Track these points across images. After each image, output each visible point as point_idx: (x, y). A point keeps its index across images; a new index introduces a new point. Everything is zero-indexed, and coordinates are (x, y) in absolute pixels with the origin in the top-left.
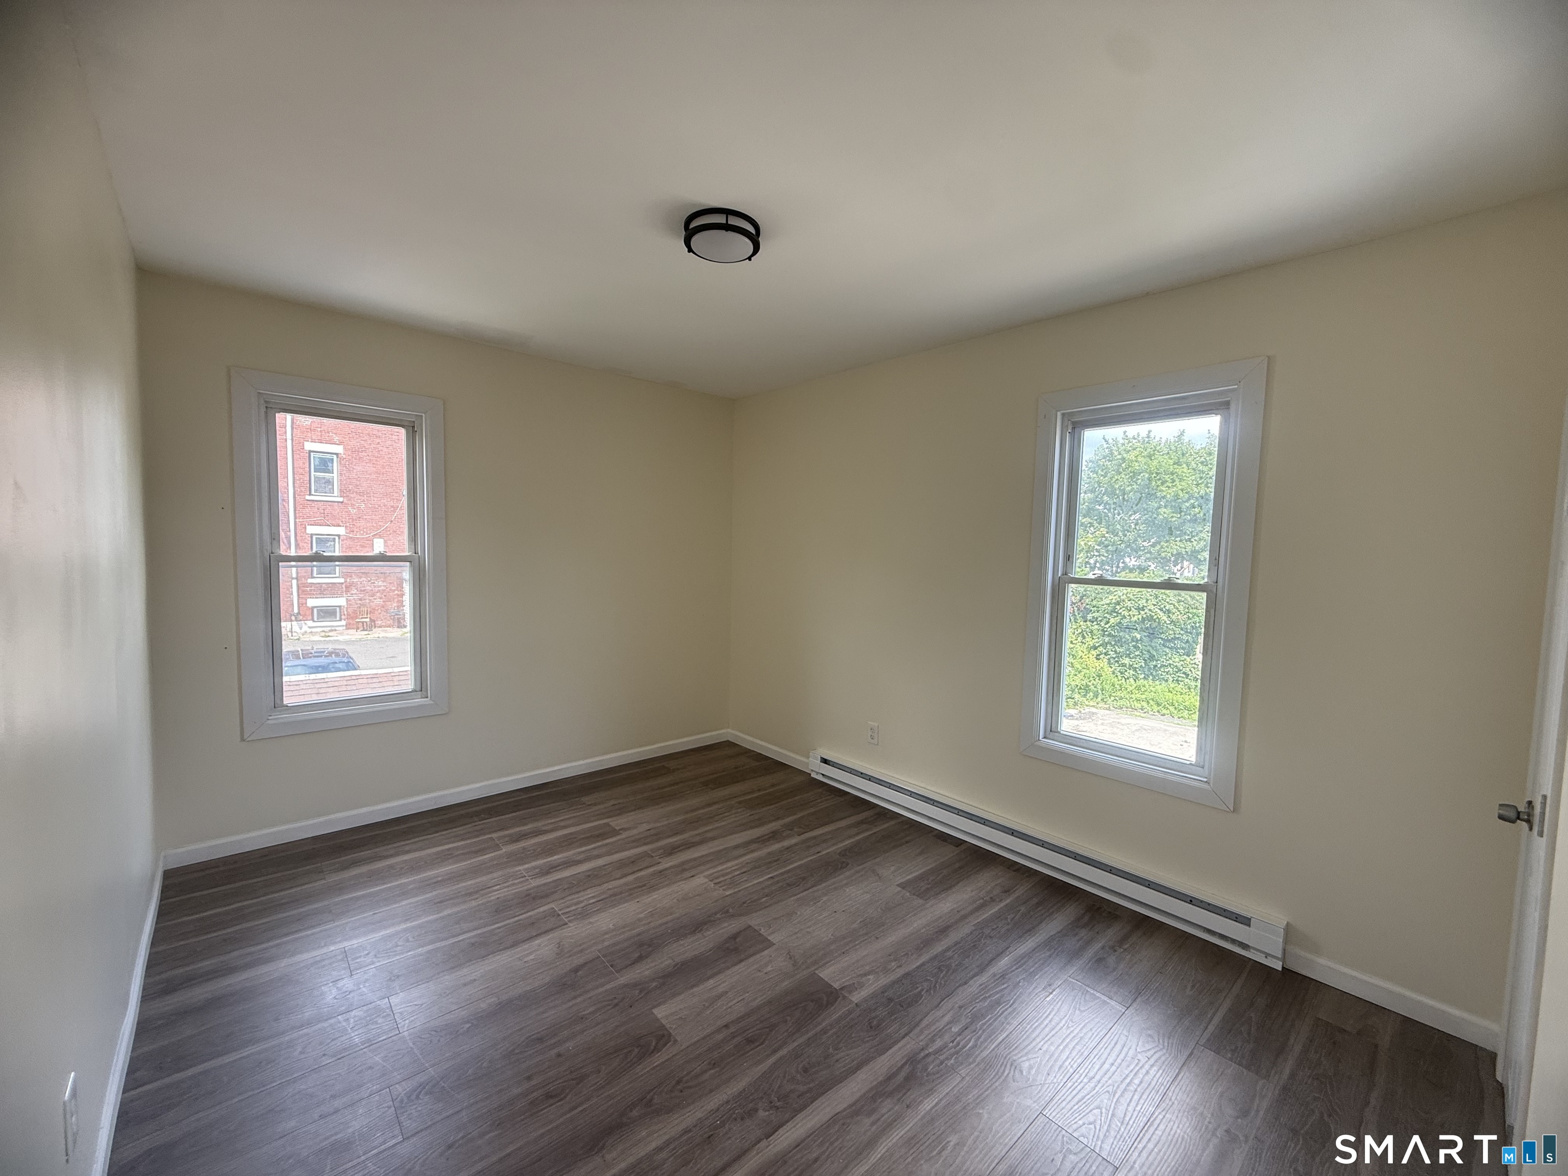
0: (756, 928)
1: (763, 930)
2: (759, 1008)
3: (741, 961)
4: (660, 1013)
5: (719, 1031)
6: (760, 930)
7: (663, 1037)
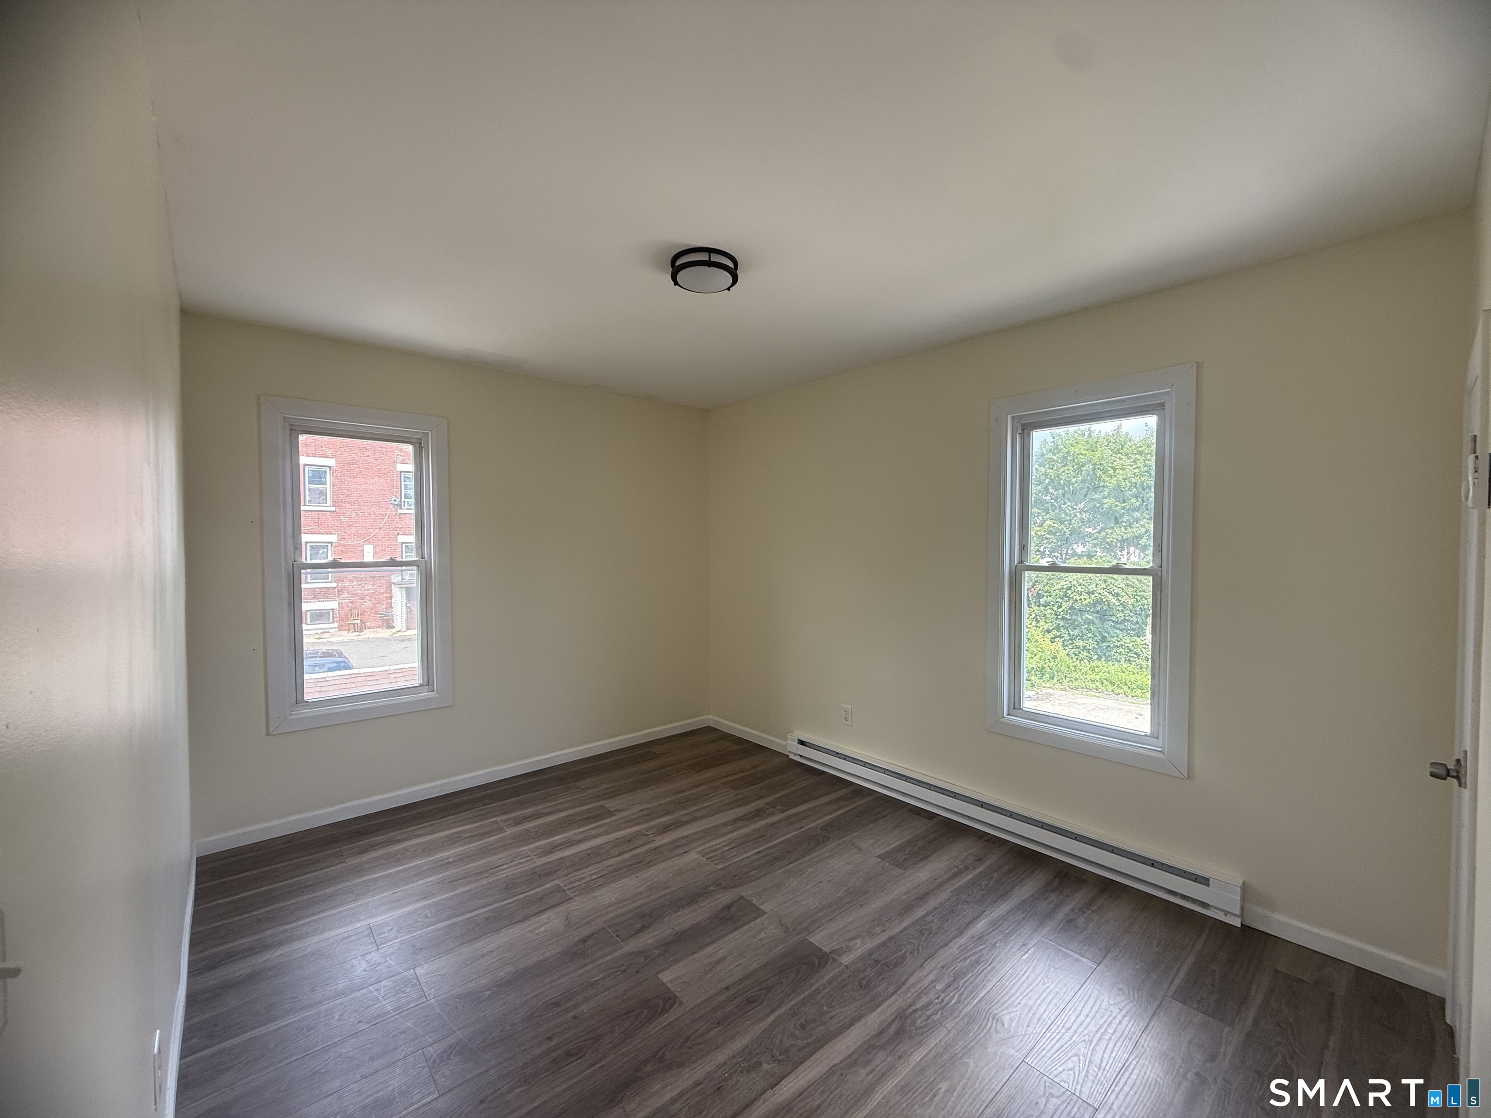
0: (748, 898)
1: (754, 901)
2: (756, 971)
3: (736, 929)
4: (665, 977)
5: (720, 992)
6: (752, 900)
7: (669, 1000)
